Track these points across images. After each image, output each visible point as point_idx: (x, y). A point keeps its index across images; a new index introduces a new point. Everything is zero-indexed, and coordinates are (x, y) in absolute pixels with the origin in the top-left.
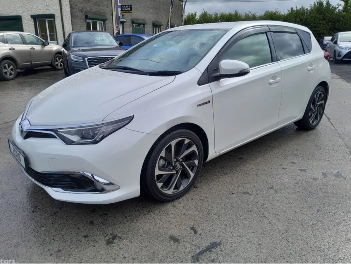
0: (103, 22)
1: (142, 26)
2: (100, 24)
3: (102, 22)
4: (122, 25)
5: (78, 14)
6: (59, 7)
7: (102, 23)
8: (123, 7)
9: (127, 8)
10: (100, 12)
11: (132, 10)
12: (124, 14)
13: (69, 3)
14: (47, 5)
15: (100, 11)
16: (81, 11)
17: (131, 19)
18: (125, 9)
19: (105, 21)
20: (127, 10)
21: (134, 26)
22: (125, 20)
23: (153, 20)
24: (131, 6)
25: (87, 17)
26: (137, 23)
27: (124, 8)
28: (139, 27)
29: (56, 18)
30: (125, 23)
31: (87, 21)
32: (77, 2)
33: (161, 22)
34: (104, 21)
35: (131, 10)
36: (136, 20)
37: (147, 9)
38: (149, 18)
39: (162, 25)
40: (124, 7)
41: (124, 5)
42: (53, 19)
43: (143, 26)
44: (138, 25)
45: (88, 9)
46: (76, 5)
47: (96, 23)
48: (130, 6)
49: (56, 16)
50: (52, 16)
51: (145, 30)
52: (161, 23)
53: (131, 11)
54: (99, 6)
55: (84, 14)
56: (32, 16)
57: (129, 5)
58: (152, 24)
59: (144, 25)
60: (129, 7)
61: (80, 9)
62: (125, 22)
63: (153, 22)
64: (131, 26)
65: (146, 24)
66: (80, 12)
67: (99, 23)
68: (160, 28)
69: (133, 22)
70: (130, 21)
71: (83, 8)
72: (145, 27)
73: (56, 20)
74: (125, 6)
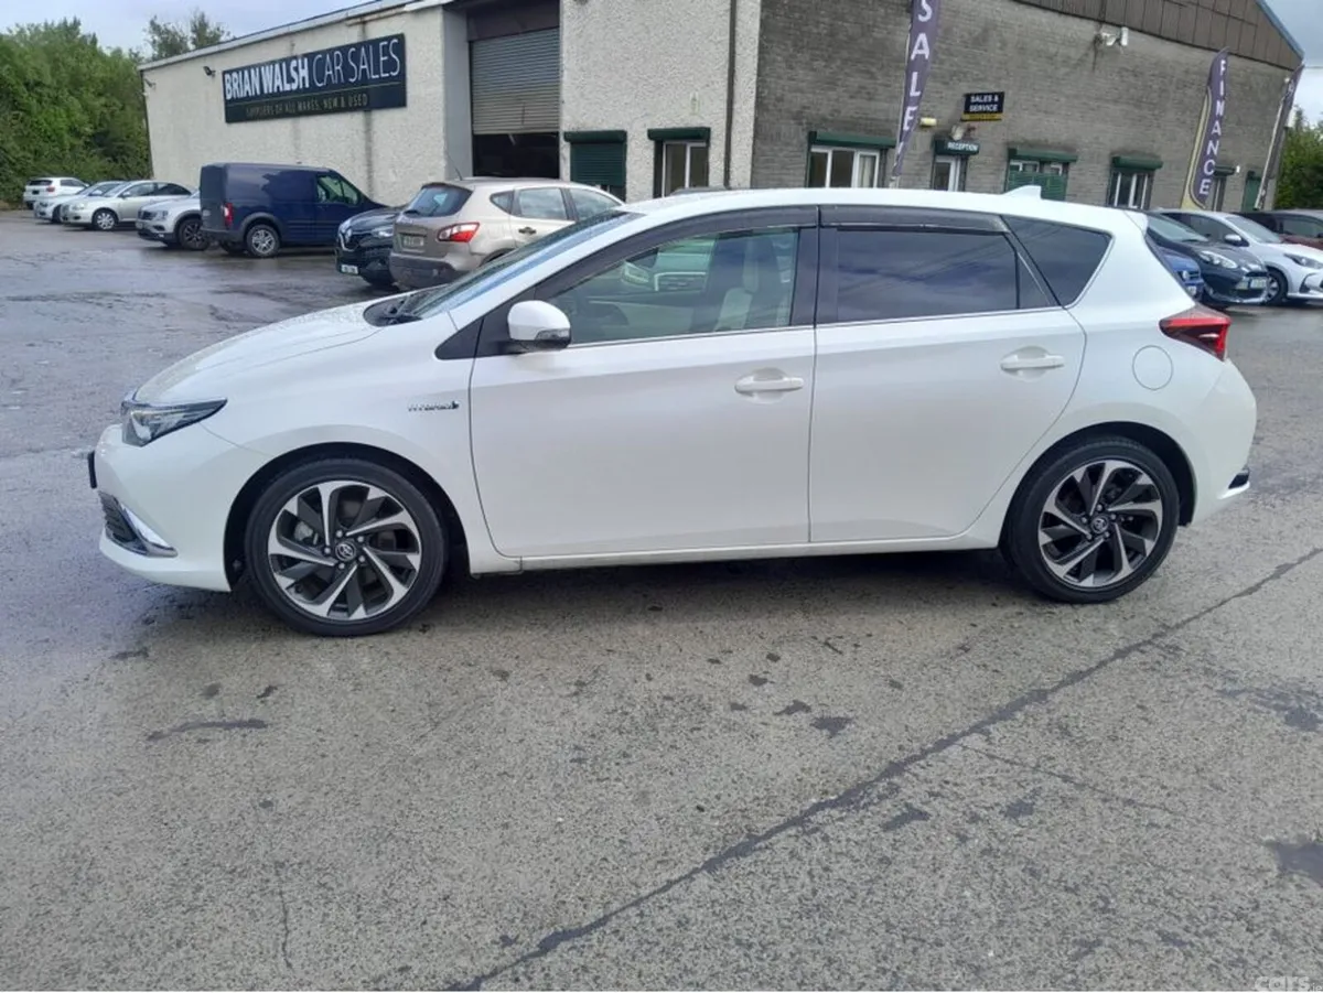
0: (881, 155)
1: (1058, 170)
2: (868, 163)
3: (877, 154)
4: (962, 165)
5: (783, 127)
6: (724, 106)
7: (874, 157)
8: (973, 99)
9: (988, 103)
10: (873, 119)
11: (1004, 109)
12: (973, 124)
13: (754, 94)
14: (694, 99)
15: (870, 116)
16: (798, 117)
17: (1008, 144)
18: (980, 107)
19: (887, 150)
20: (986, 112)
21: (1017, 167)
22: (975, 148)
23: (1119, 144)
24: (1001, 96)
25: (813, 139)
26: (1029, 158)
27: (975, 103)
28: (1041, 170)
29: (712, 141)
30: (972, 159)
31: (815, 150)
32: (784, 90)
33: (1158, 154)
34: (885, 149)
35: (1000, 110)
36: (1031, 145)
37: (1093, 104)
38: (1097, 138)
39: (1160, 167)
40: (978, 99)
41: (976, 95)
42: (703, 145)
43: (1060, 167)
44: (1038, 163)
45: (825, 111)
46: (780, 100)
47: (850, 157)
48: (999, 97)
49: (714, 134)
50: (702, 135)
51: (1069, 182)
52: (1158, 157)
53: (997, 116)
54: (870, 99)
55: (805, 126)
56: (652, 134)
57: (993, 95)
58: (1107, 162)
59: (1066, 165)
60: (996, 99)
61: (795, 110)
62: (975, 153)
63: (1112, 154)
64: (1004, 167)
65: (1075, 161)
66: (792, 122)
67: (863, 157)
68: (1151, 177)
69: (1012, 154)
70: (1001, 151)
71: (804, 107)
72: (1071, 173)
73: (712, 146)
74: (982, 95)
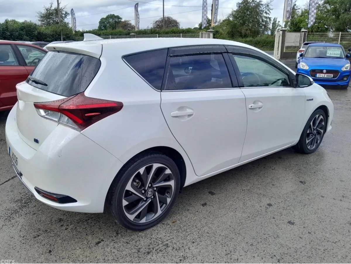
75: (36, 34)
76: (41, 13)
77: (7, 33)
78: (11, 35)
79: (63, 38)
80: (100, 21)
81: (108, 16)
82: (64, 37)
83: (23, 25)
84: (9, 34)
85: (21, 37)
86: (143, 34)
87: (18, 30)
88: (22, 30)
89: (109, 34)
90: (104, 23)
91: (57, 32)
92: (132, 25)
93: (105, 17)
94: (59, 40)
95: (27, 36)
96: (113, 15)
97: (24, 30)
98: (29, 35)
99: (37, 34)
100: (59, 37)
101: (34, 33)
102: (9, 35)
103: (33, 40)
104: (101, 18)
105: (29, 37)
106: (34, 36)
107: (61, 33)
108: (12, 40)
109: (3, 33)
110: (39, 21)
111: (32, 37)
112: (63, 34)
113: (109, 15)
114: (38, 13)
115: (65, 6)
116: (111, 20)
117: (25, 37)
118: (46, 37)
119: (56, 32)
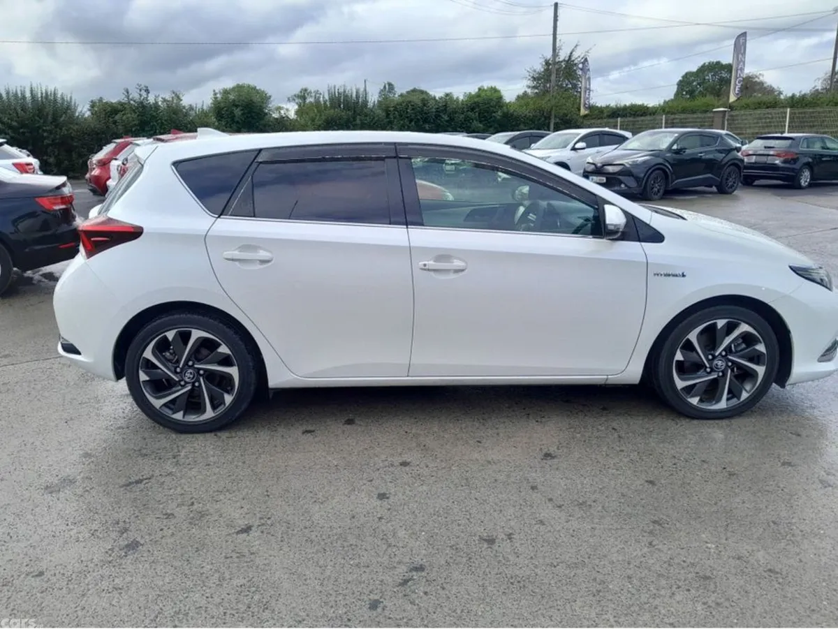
75: (498, 117)
76: (535, 71)
77: (443, 116)
78: (451, 119)
79: (555, 124)
80: (680, 81)
81: (703, 66)
82: (558, 120)
83: (476, 100)
84: (446, 118)
85: (469, 124)
86: (768, 108)
87: (465, 110)
88: (472, 109)
89: (678, 110)
90: (690, 83)
91: (543, 111)
92: (765, 85)
93: (694, 69)
94: (546, 128)
95: (481, 122)
96: (718, 63)
97: (477, 110)
98: (485, 120)
99: (500, 116)
100: (547, 121)
101: (494, 114)
102: (447, 121)
103: (491, 129)
104: (684, 73)
105: (484, 123)
106: (494, 121)
107: (553, 113)
108: (450, 130)
109: (436, 118)
110: (529, 87)
111: (489, 123)
112: (555, 116)
113: (705, 64)
114: (528, 71)
115: (588, 52)
116: (709, 77)
117: (476, 124)
118: (518, 122)
119: (541, 111)
